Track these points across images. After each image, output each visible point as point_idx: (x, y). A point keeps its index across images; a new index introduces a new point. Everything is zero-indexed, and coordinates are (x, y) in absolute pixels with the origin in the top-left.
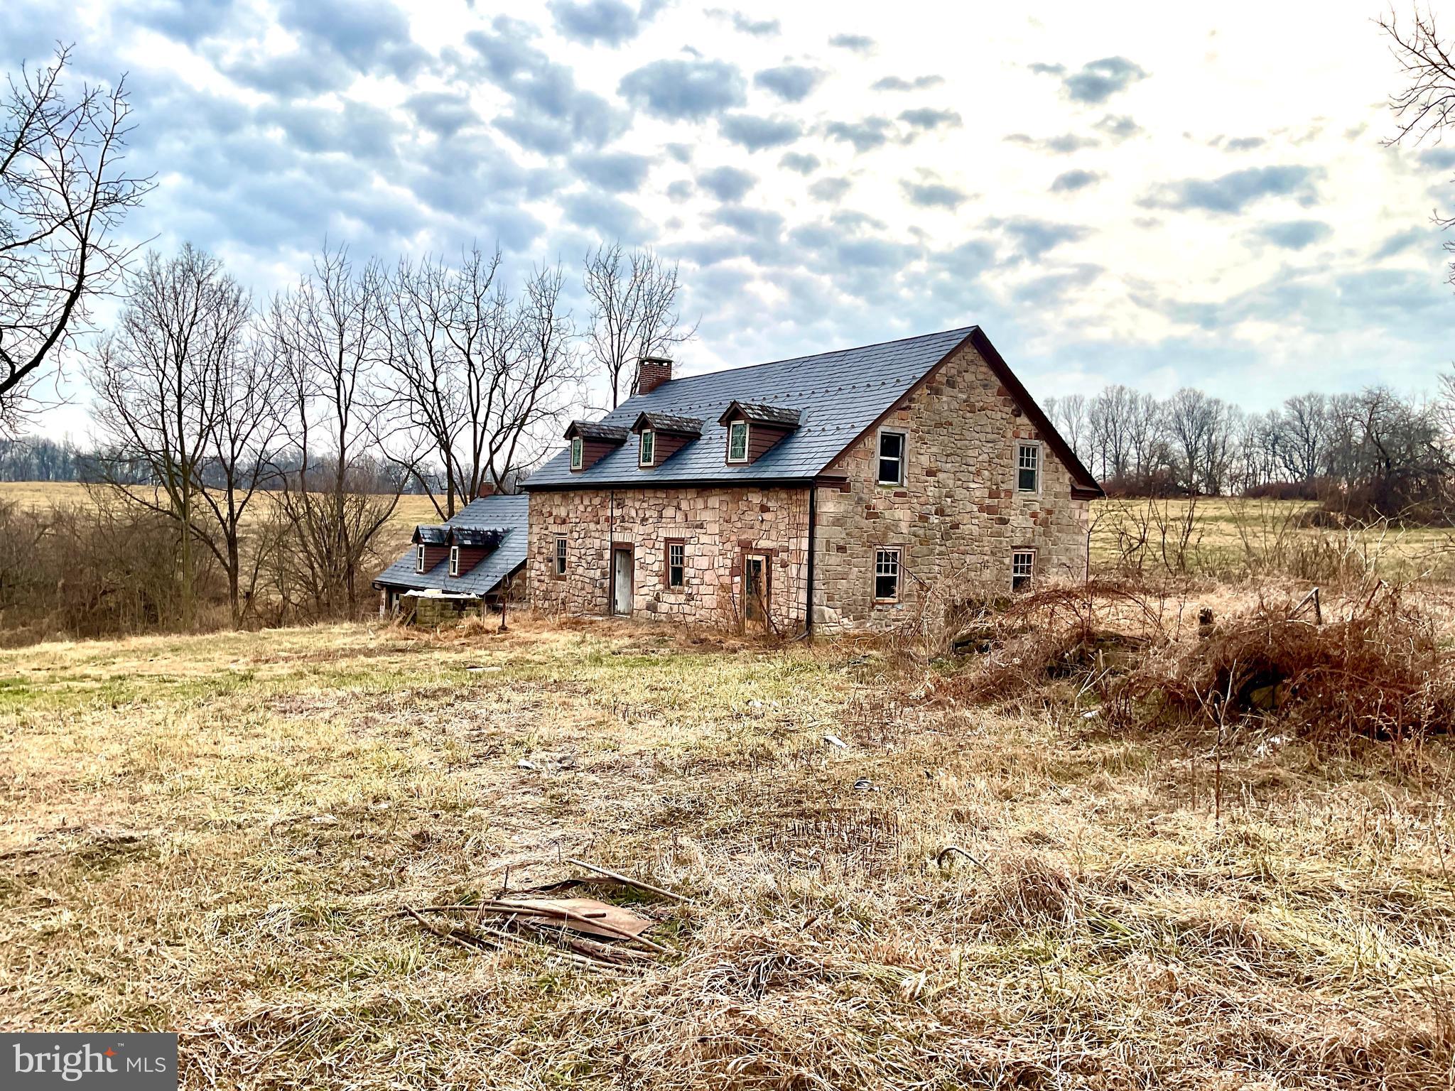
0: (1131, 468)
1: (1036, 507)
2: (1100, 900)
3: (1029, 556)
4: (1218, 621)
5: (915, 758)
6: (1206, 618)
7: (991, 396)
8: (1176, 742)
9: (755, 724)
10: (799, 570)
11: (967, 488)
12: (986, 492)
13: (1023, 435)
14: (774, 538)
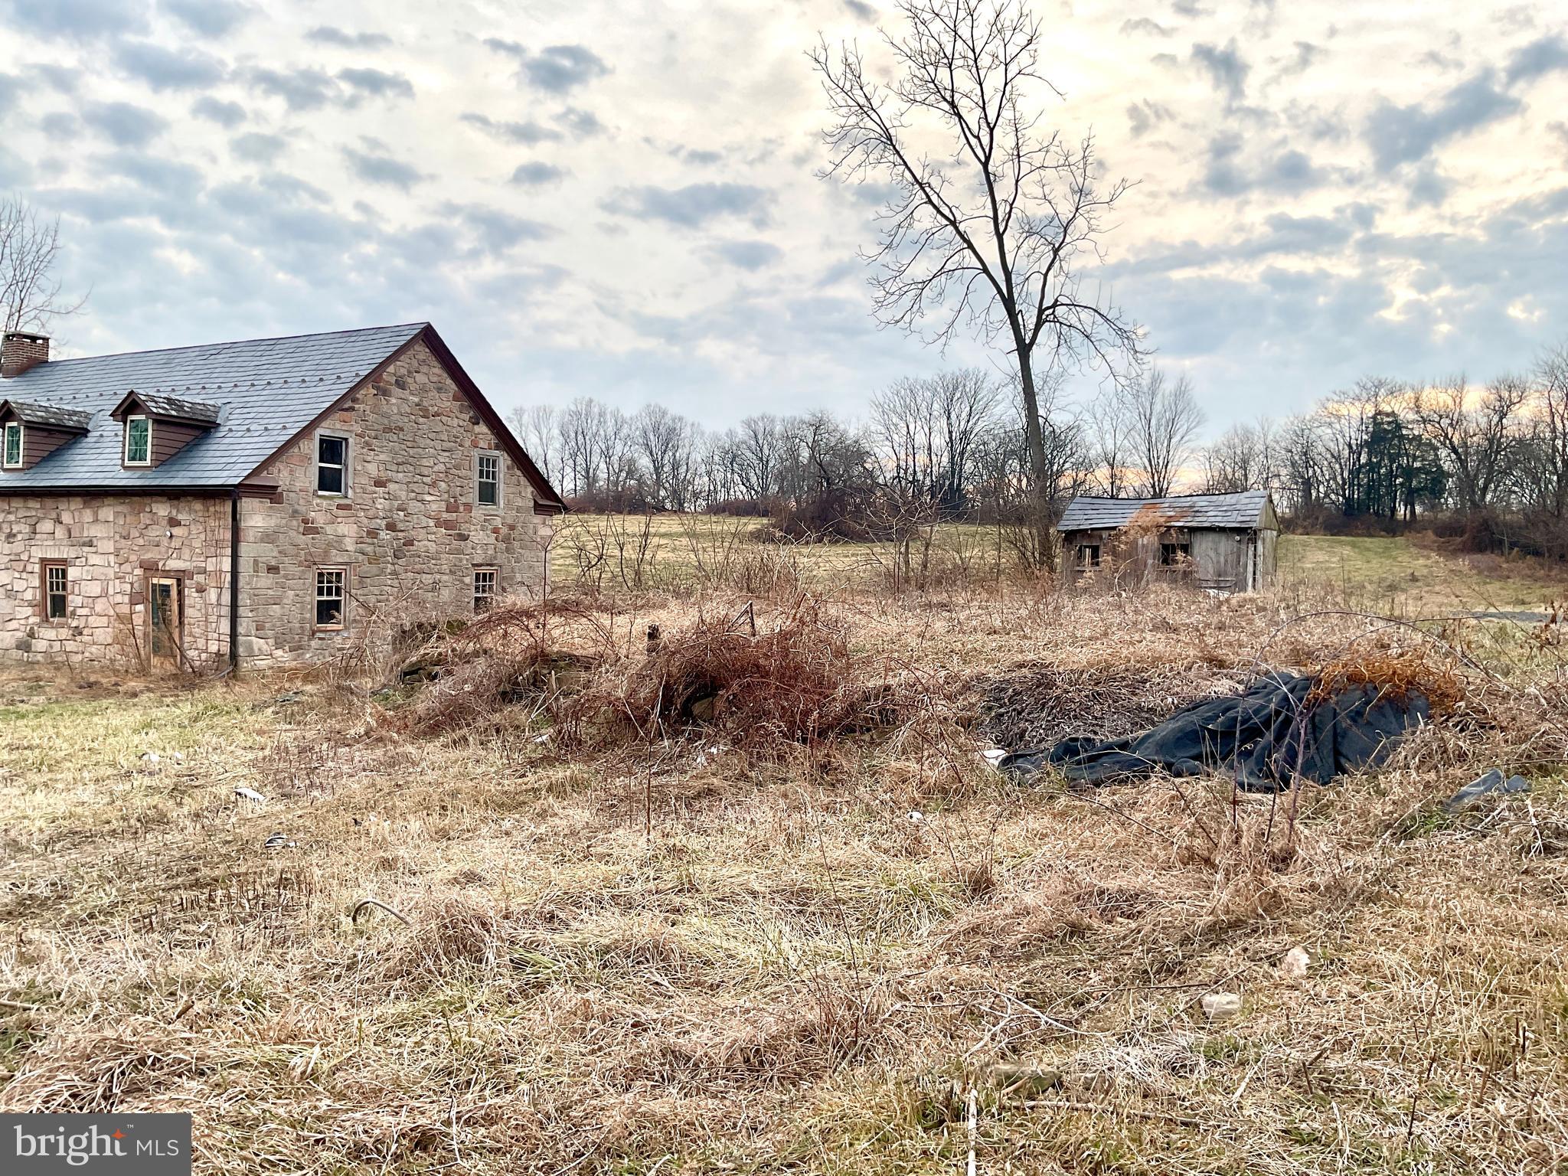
0: (601, 483)
1: (498, 522)
2: (525, 935)
3: (491, 574)
4: (665, 637)
5: (344, 804)
6: (653, 634)
7: (446, 400)
8: (623, 761)
9: (147, 781)
10: (220, 595)
11: (422, 501)
12: (443, 505)
13: (482, 444)
14: (187, 556)
